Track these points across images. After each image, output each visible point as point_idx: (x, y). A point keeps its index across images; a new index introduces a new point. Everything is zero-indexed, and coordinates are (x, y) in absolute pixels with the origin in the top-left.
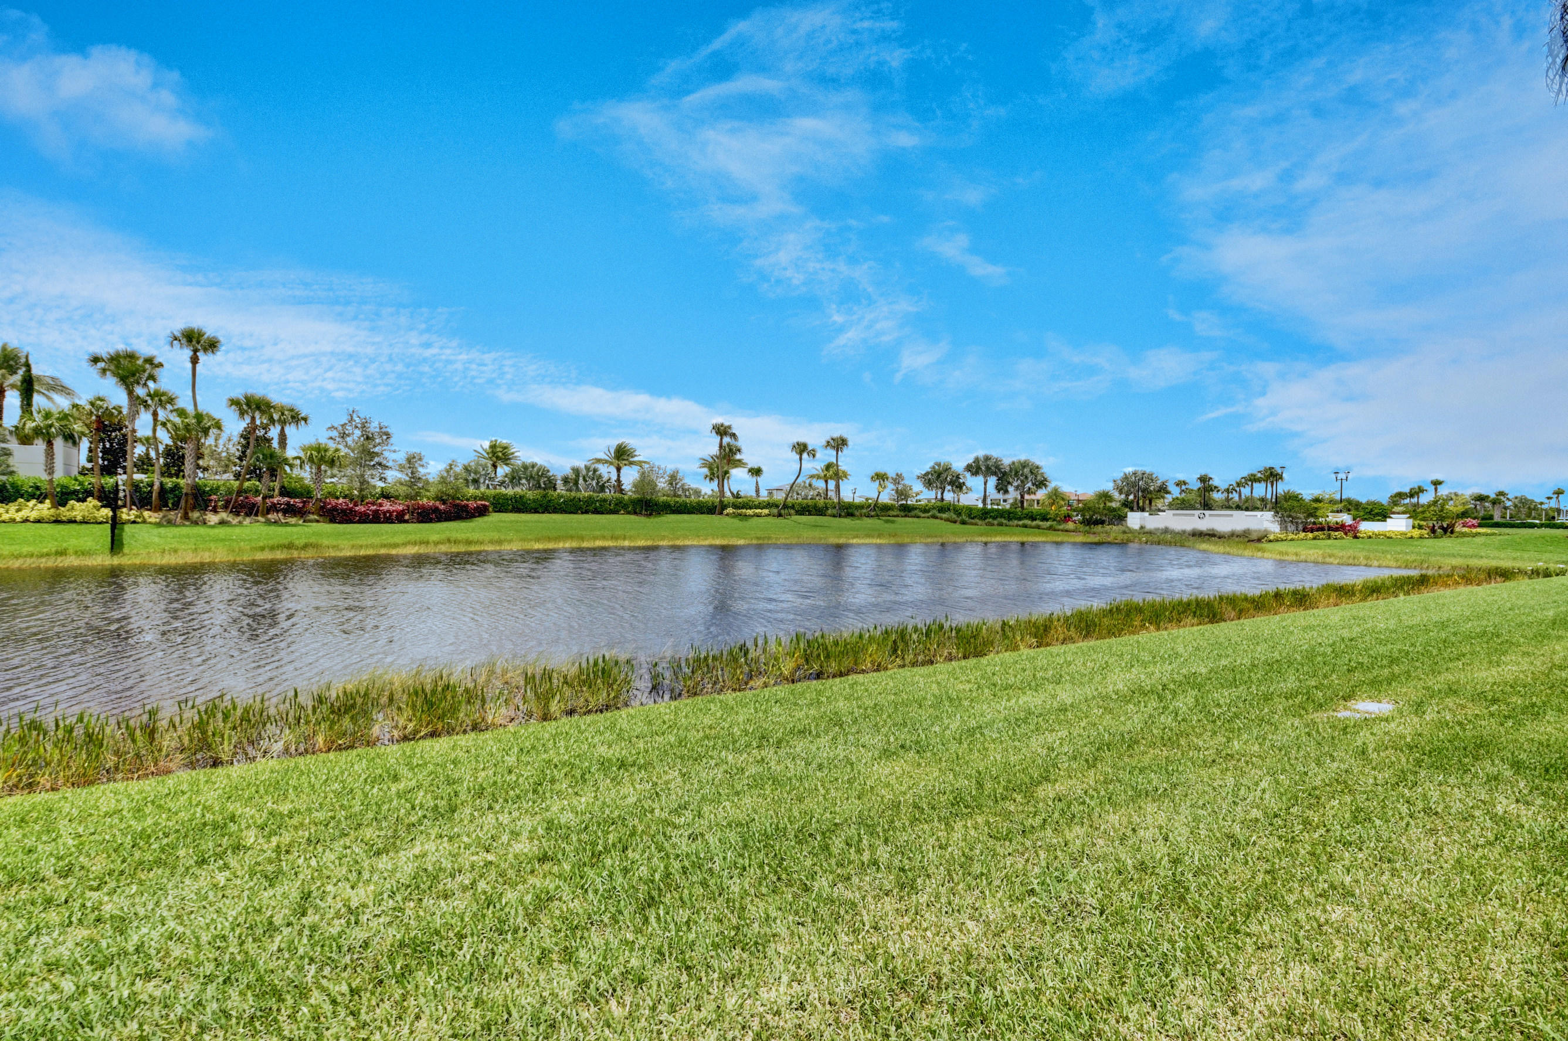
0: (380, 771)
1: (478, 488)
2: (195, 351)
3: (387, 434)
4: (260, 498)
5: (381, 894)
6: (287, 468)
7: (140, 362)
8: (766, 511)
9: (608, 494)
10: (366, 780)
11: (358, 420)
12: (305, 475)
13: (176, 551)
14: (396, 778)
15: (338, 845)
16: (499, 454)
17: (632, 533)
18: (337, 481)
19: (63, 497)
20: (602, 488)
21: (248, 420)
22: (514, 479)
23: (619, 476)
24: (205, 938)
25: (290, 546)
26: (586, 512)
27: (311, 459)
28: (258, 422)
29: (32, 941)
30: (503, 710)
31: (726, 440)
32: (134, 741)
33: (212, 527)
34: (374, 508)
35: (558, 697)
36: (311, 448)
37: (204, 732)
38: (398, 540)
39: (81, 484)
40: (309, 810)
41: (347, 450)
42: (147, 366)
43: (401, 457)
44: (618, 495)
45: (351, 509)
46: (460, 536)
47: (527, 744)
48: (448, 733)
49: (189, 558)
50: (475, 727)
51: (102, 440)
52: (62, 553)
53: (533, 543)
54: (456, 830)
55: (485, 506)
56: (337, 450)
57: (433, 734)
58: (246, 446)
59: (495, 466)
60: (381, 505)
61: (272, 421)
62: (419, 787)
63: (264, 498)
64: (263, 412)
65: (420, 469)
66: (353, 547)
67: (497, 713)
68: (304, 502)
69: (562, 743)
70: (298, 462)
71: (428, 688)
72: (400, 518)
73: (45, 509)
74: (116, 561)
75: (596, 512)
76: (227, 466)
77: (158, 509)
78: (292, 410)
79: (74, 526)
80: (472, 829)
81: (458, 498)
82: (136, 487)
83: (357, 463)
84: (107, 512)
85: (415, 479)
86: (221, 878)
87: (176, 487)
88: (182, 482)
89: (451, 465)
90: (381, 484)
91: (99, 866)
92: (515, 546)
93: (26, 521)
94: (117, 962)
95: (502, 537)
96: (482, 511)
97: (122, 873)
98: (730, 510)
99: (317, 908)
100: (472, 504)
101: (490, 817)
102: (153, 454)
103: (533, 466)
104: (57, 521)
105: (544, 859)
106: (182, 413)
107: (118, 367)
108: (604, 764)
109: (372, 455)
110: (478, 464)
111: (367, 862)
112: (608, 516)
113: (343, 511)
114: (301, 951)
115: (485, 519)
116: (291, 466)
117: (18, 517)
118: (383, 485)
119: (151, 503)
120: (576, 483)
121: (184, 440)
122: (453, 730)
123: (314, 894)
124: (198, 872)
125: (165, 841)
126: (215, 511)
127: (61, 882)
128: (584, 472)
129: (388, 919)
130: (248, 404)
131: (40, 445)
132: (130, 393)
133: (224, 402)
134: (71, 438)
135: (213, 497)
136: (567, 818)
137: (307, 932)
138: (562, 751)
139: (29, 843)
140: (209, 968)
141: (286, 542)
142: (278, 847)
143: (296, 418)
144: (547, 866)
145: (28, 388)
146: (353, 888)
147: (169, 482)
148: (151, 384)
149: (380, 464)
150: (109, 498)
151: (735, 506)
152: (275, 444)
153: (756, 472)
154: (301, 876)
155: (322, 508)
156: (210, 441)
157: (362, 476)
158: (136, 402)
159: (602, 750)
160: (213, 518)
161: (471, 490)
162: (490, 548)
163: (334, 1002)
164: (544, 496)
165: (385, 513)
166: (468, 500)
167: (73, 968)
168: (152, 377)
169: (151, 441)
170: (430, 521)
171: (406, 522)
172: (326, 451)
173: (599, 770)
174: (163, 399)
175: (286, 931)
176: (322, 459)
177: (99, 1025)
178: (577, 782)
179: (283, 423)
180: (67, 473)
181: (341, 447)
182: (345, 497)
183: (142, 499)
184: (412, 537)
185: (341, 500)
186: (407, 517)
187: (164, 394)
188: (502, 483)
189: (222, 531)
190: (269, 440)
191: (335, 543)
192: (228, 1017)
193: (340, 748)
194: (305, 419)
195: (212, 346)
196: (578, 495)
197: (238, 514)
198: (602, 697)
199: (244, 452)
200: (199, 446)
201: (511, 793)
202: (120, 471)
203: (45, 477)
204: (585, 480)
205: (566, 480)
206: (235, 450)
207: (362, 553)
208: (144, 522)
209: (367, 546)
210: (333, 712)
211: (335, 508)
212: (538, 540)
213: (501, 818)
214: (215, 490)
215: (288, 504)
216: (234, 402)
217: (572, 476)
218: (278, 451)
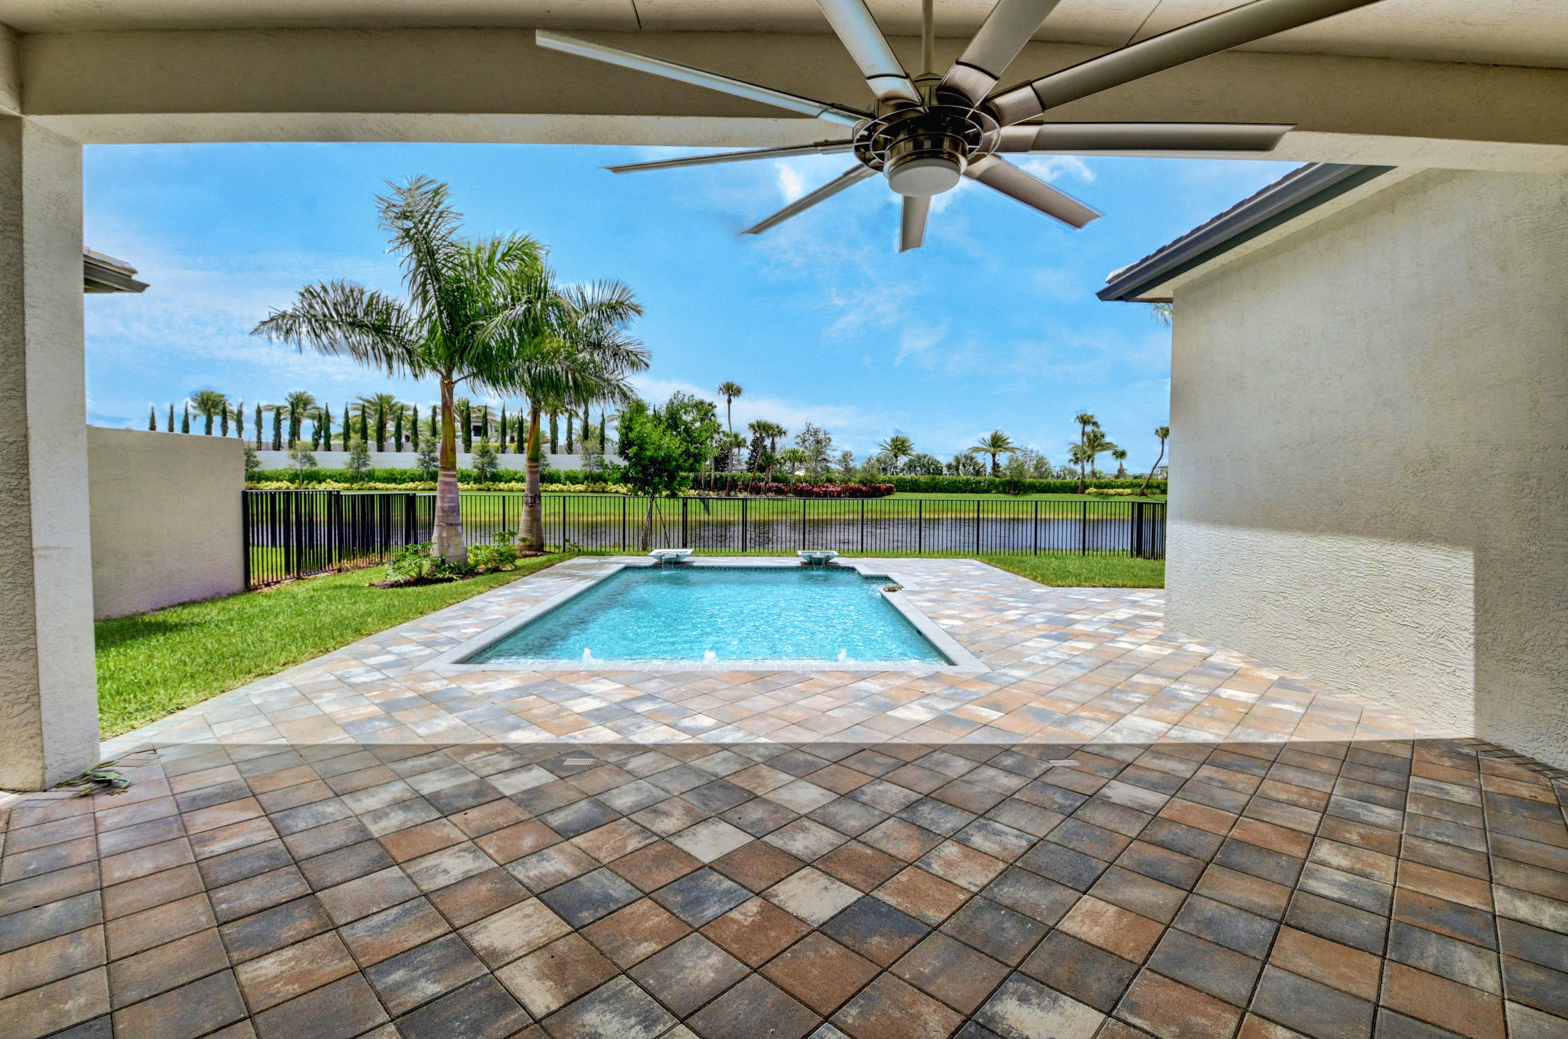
1: (886, 474)
2: (730, 395)
3: (830, 439)
6: (776, 464)
8: (1129, 491)
9: (984, 477)
11: (812, 430)
12: (786, 468)
13: (723, 513)
16: (900, 446)
18: (802, 472)
20: (979, 472)
21: (757, 435)
22: (911, 467)
23: (994, 461)
25: (777, 512)
26: (965, 492)
27: (788, 458)
28: (762, 436)
31: (1089, 428)
33: (741, 500)
34: (823, 489)
36: (790, 452)
38: (840, 509)
41: (806, 451)
42: (710, 408)
43: (838, 454)
44: (993, 477)
45: (810, 490)
49: (725, 518)
55: (891, 487)
56: (802, 451)
58: (754, 451)
59: (897, 456)
60: (827, 487)
61: (768, 435)
63: (764, 483)
64: (766, 430)
65: (851, 462)
68: (785, 486)
70: (782, 460)
72: (839, 496)
75: (973, 491)
77: (716, 490)
78: (779, 428)
81: (873, 482)
83: (811, 459)
85: (848, 470)
87: (722, 477)
88: (724, 474)
89: (869, 458)
90: (826, 473)
92: (913, 516)
95: (904, 510)
96: (889, 491)
98: (1092, 490)
100: (883, 486)
103: (925, 457)
106: (726, 435)
109: (821, 453)
110: (885, 456)
112: (982, 495)
113: (806, 491)
115: (891, 496)
116: (778, 463)
118: (828, 474)
120: (957, 469)
121: (726, 449)
126: (740, 491)
128: (963, 460)
130: (759, 427)
133: (747, 426)
135: (739, 483)
143: (780, 432)
147: (719, 475)
149: (825, 459)
151: (1096, 486)
152: (769, 450)
153: (1121, 455)
155: (794, 489)
157: (816, 467)
160: (740, 496)
161: (882, 477)
162: (895, 516)
164: (934, 479)
165: (829, 492)
166: (880, 483)
168: (712, 414)
170: (857, 498)
171: (843, 498)
172: (795, 451)
176: (795, 458)
179: (773, 436)
181: (804, 449)
182: (807, 482)
183: (708, 486)
184: (843, 508)
185: (805, 484)
186: (843, 495)
188: (902, 470)
190: (766, 447)
194: (786, 433)
195: (738, 392)
196: (959, 478)
197: (752, 493)
199: (752, 455)
204: (964, 466)
205: (949, 467)
211: (802, 489)
214: (740, 478)
215: (777, 486)
216: (753, 426)
217: (954, 464)
218: (772, 454)
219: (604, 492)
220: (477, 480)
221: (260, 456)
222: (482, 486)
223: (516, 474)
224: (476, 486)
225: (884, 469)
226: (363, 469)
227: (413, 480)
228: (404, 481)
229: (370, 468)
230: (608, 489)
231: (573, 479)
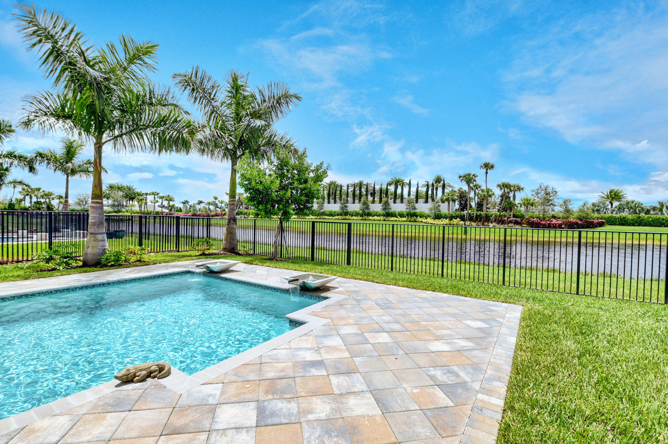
1: (599, 214)
2: (487, 170)
3: (556, 192)
4: (506, 218)
6: (516, 208)
7: (471, 176)
11: (543, 187)
12: (522, 209)
16: (614, 196)
18: (534, 211)
19: (452, 218)
21: (503, 191)
22: (621, 209)
26: (667, 226)
27: (524, 203)
28: (506, 191)
33: (491, 227)
34: (548, 222)
36: (524, 199)
39: (456, 214)
41: (538, 199)
42: (474, 177)
43: (561, 201)
45: (539, 223)
51: (461, 201)
55: (602, 222)
56: (534, 200)
58: (502, 200)
59: (611, 202)
60: (552, 221)
61: (511, 191)
63: (508, 218)
64: (507, 188)
65: (569, 206)
68: (521, 220)
70: (519, 205)
72: (559, 226)
73: (446, 221)
76: (495, 207)
77: (475, 222)
78: (518, 186)
79: (454, 226)
81: (589, 218)
82: (469, 214)
83: (543, 204)
84: (462, 222)
85: (567, 211)
87: (480, 215)
88: (482, 213)
89: (585, 204)
96: (601, 224)
100: (596, 221)
103: (633, 202)
104: (450, 224)
106: (483, 191)
107: (466, 178)
109: (549, 200)
110: (600, 202)
113: (536, 223)
115: (603, 228)
116: (517, 207)
117: (442, 223)
118: (553, 213)
119: (473, 220)
120: (661, 210)
121: (483, 199)
126: (492, 222)
130: (503, 186)
131: (446, 203)
132: (469, 186)
133: (496, 185)
134: (454, 201)
135: (491, 218)
143: (519, 189)
145: (444, 187)
147: (479, 213)
148: (474, 182)
149: (552, 204)
150: (462, 218)
152: (512, 199)
155: (528, 222)
156: (490, 199)
157: (544, 209)
158: (470, 188)
160: (491, 225)
161: (596, 215)
164: (640, 217)
165: (553, 224)
166: (593, 219)
168: (475, 181)
170: (572, 228)
171: (563, 228)
172: (530, 200)
174: (477, 187)
176: (528, 203)
179: (515, 191)
180: (452, 211)
181: (536, 198)
182: (537, 218)
183: (471, 219)
185: (535, 219)
186: (563, 226)
187: (478, 185)
188: (613, 211)
190: (510, 198)
194: (522, 189)
195: (492, 167)
196: (662, 216)
197: (499, 224)
199: (501, 202)
200: (487, 201)
202: (465, 210)
203: (447, 212)
205: (654, 208)
206: (498, 201)
208: (472, 225)
211: (533, 222)
214: (491, 216)
215: (516, 220)
216: (499, 186)
217: (659, 206)
218: (513, 202)
219: (415, 221)
220: (361, 216)
222: (362, 218)
223: (377, 213)
224: (360, 218)
225: (598, 210)
226: (322, 211)
227: (338, 215)
228: (335, 215)
229: (324, 210)
230: (417, 220)
231: (401, 215)
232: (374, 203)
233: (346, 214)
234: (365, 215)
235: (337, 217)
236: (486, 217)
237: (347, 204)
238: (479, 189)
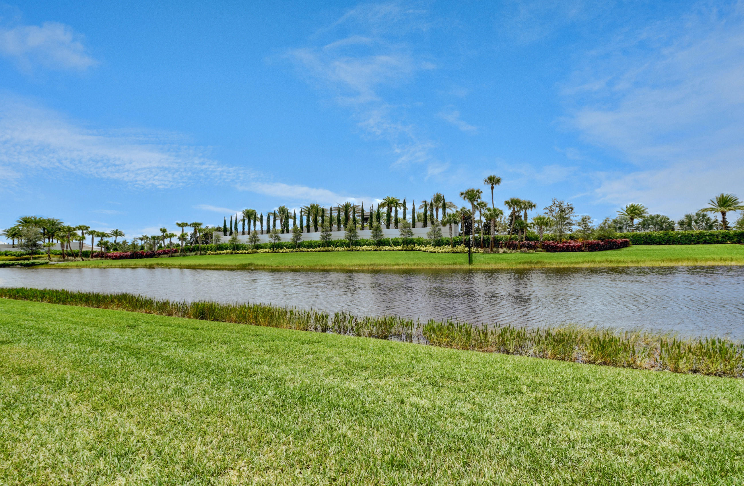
0: (579, 376)
1: (622, 232)
2: (492, 184)
3: (572, 208)
4: (517, 242)
5: (585, 438)
6: (528, 229)
7: (475, 192)
9: (715, 231)
10: (573, 378)
11: (557, 203)
12: (535, 231)
13: (489, 264)
14: (588, 382)
15: (563, 405)
16: (635, 211)
17: (738, 256)
18: (548, 233)
19: (455, 244)
20: (711, 227)
21: (512, 209)
22: (645, 225)
23: (724, 218)
24: (511, 426)
25: (531, 262)
26: (698, 243)
27: (537, 223)
28: (516, 210)
29: (456, 402)
30: (647, 360)
32: (480, 337)
33: (501, 254)
34: (567, 244)
35: (685, 359)
36: (537, 218)
37: (503, 338)
38: (580, 260)
39: (459, 239)
40: (548, 385)
41: (553, 218)
42: (477, 193)
43: (579, 219)
44: (724, 231)
45: (556, 245)
46: (613, 258)
47: (666, 384)
48: (614, 365)
49: (493, 266)
50: (629, 366)
51: (465, 223)
52: (455, 264)
53: (660, 262)
54: (623, 420)
55: (627, 242)
56: (549, 218)
57: (605, 363)
58: (512, 220)
59: (632, 219)
60: (570, 243)
61: (521, 209)
62: (601, 390)
63: (519, 242)
64: (517, 205)
65: (589, 224)
66: (558, 263)
67: (642, 360)
68: (535, 243)
69: (691, 390)
70: (532, 225)
71: (601, 338)
72: (579, 249)
73: (449, 248)
74: (471, 267)
75: (706, 242)
76: (505, 229)
77: (482, 248)
78: (529, 203)
79: (458, 254)
80: (633, 423)
81: (611, 238)
82: (475, 239)
83: (557, 223)
84: (467, 249)
85: (586, 229)
86: (515, 403)
87: (488, 238)
88: (490, 236)
89: (606, 220)
90: (569, 233)
91: (473, 382)
92: (648, 264)
93: (445, 252)
94: (481, 422)
95: (639, 259)
96: (625, 245)
97: (480, 388)
99: (555, 433)
100: (619, 241)
101: (644, 420)
102: (480, 227)
103: (658, 217)
104: (453, 253)
105: (683, 457)
106: (489, 210)
107: (468, 195)
108: (725, 412)
109: (565, 219)
110: (621, 218)
111: (577, 420)
112: (716, 245)
113: (552, 246)
114: (549, 450)
115: (628, 248)
116: (530, 227)
117: (443, 251)
118: (571, 233)
119: (480, 245)
120: (690, 225)
121: (490, 220)
122: (616, 364)
123: (553, 425)
124: (506, 397)
125: (494, 380)
126: (502, 248)
127: (462, 384)
128: (696, 217)
129: (589, 453)
130: (512, 203)
131: (448, 225)
132: (473, 204)
133: (503, 203)
134: (456, 223)
135: (501, 242)
136: (697, 437)
137: (550, 442)
138: (692, 394)
139: (453, 366)
140: (513, 440)
141: (529, 260)
142: (536, 397)
143: (531, 206)
144: (686, 463)
145: (444, 207)
146: (570, 429)
147: (486, 237)
148: (479, 200)
149: (568, 223)
150: (467, 244)
152: (523, 218)
154: (546, 415)
155: (543, 245)
156: (498, 219)
157: (561, 229)
158: (475, 207)
159: (725, 402)
160: (501, 251)
161: (618, 233)
162: (630, 265)
163: (564, 481)
164: (666, 234)
165: (572, 247)
166: (616, 239)
167: (467, 418)
168: (479, 197)
169: (480, 221)
170: (596, 250)
171: (583, 251)
172: (544, 219)
173: (722, 415)
174: (483, 205)
175: (542, 438)
176: (542, 223)
177: (477, 445)
178: (705, 418)
179: (525, 208)
180: (456, 235)
181: (550, 217)
182: (553, 240)
183: (478, 244)
184: (587, 259)
185: (551, 241)
186: (583, 249)
187: (483, 203)
188: (637, 228)
189: (504, 256)
190: (520, 217)
191: (549, 261)
192: (520, 465)
193: (558, 359)
194: (534, 206)
196: (691, 232)
197: (510, 249)
198: (720, 366)
199: (511, 223)
200: (495, 222)
201: (657, 410)
202: (470, 233)
203: (449, 237)
204: (696, 222)
205: (681, 223)
206: (508, 222)
207: (562, 266)
208: (479, 252)
209: (564, 263)
210: (554, 341)
211: (548, 245)
212: (663, 261)
213: (651, 423)
214: (501, 239)
215: (529, 244)
216: (507, 203)
217: (686, 221)
218: (524, 221)
219: (412, 250)
220: (348, 246)
221: (260, 236)
222: (349, 249)
223: (367, 241)
224: (346, 249)
226: (299, 242)
227: (319, 247)
228: (315, 247)
230: (415, 249)
231: (396, 244)
232: (363, 229)
233: (329, 244)
234: (352, 244)
235: (318, 249)
236: (494, 242)
237: (331, 233)
238: (485, 208)
